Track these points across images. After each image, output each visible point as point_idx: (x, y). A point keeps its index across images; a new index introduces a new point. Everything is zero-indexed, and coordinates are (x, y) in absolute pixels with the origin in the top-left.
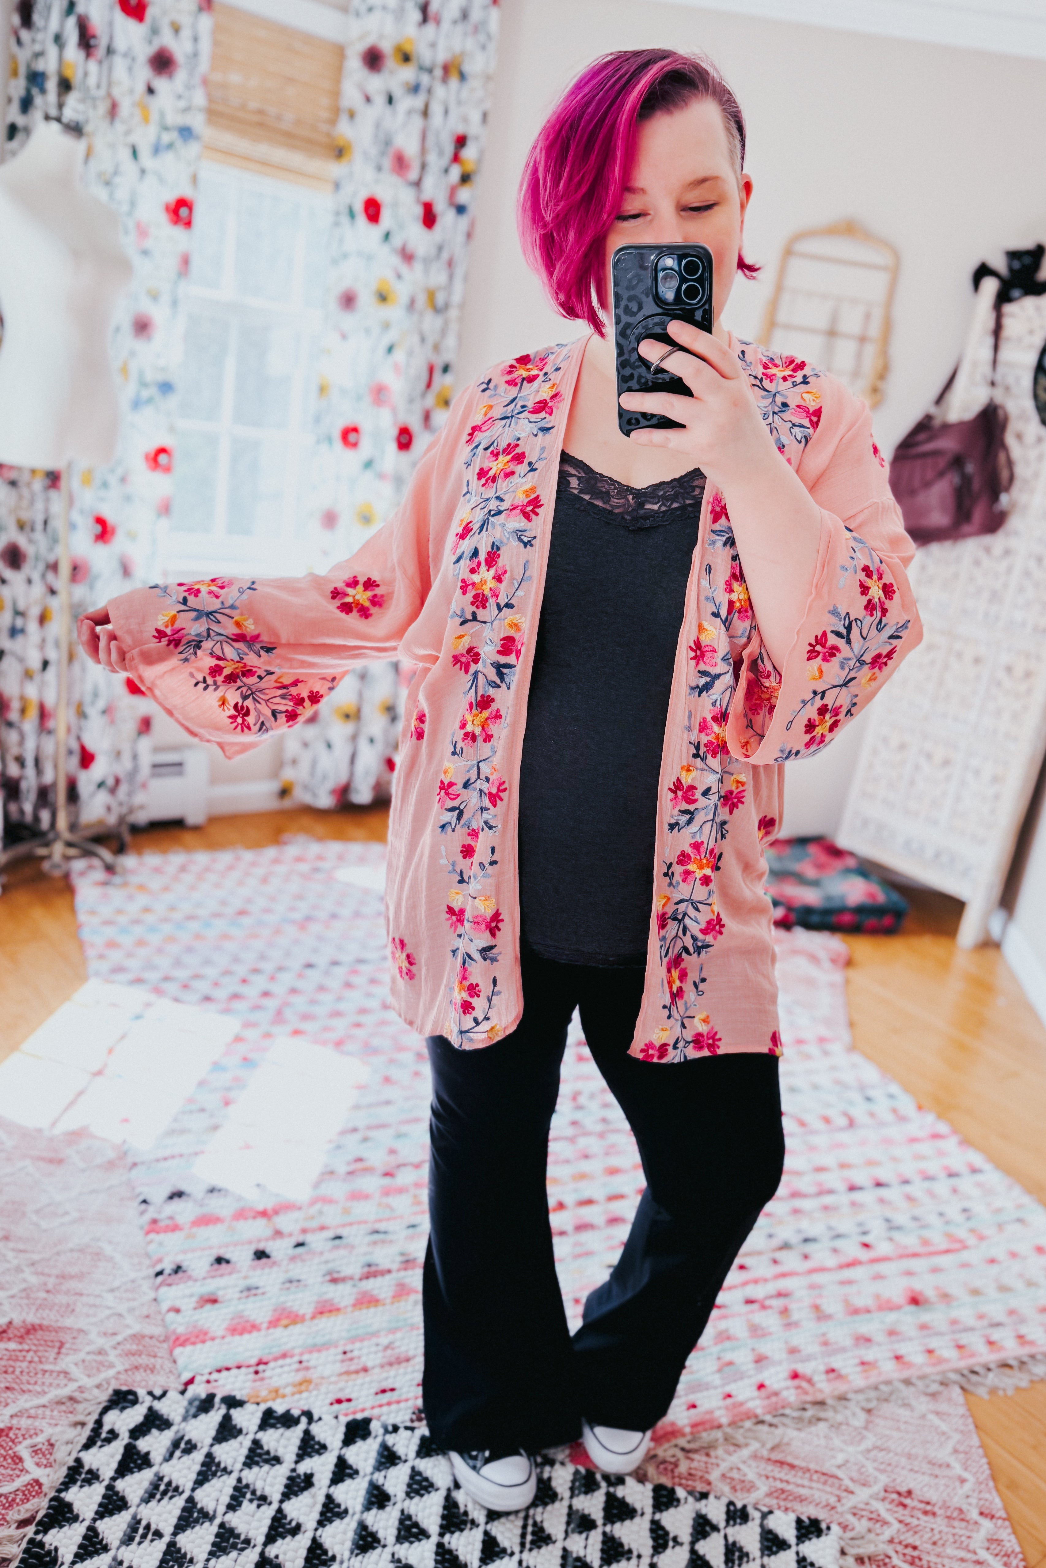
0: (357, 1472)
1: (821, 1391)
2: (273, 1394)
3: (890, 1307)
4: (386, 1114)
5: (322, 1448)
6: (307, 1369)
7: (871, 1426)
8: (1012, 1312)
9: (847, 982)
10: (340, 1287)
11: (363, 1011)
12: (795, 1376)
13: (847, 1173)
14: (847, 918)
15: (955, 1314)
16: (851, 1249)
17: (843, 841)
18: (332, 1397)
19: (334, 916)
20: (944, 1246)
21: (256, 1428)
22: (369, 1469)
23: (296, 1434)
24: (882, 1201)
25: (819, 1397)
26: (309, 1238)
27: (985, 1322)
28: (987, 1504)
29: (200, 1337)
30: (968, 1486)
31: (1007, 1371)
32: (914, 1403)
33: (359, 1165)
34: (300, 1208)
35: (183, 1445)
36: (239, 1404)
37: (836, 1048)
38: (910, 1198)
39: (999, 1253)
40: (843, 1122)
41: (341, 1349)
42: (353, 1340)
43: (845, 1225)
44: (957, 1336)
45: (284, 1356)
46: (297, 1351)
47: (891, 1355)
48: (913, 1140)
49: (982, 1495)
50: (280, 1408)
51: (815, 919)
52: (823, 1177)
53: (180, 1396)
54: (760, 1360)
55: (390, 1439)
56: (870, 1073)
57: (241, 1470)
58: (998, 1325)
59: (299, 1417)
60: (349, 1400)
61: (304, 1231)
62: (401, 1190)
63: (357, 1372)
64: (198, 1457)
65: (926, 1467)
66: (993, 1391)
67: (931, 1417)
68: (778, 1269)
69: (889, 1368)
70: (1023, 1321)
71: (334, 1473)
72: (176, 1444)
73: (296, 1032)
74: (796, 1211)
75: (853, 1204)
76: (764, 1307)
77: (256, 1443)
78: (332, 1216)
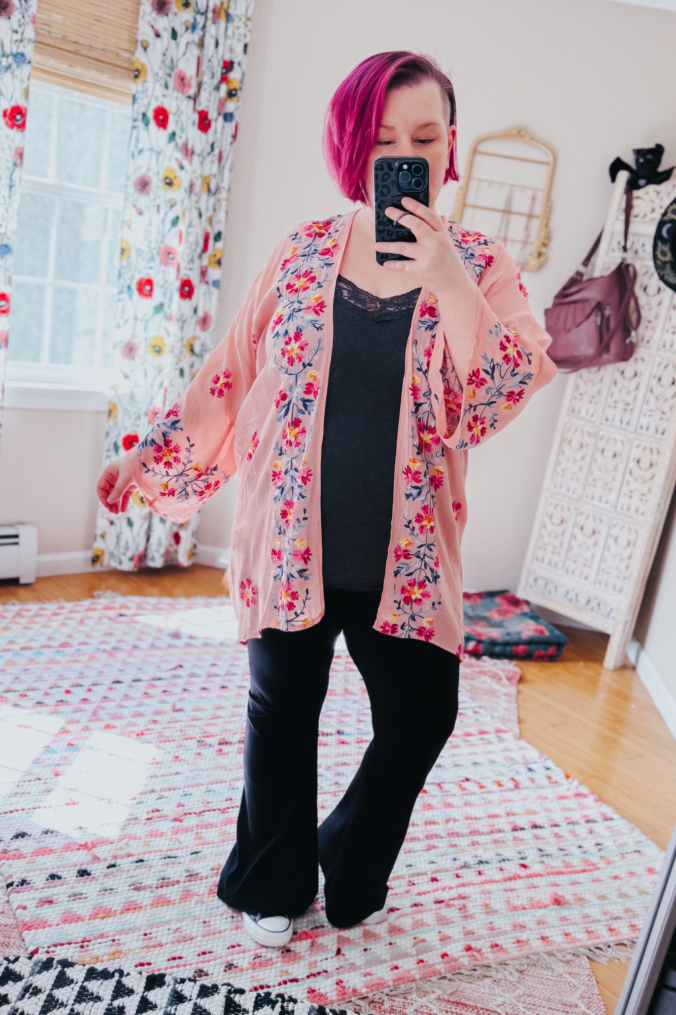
0: (155, 1006)
1: (487, 958)
2: (95, 960)
3: (540, 906)
4: (175, 781)
5: (130, 992)
6: (119, 945)
7: (522, 981)
8: (627, 911)
9: (519, 692)
10: (142, 893)
11: (158, 713)
12: (469, 948)
13: (511, 819)
14: (521, 648)
15: (586, 911)
16: (513, 868)
17: (520, 595)
18: (137, 962)
19: (135, 647)
20: (581, 868)
21: (82, 979)
22: (164, 1005)
23: (111, 984)
24: (536, 837)
25: (485, 962)
26: (118, 862)
27: (608, 917)
29: (42, 924)
31: (622, 948)
32: (554, 967)
33: (156, 814)
34: (112, 843)
35: (31, 990)
36: (72, 965)
37: (508, 736)
38: (557, 835)
39: (621, 872)
40: (511, 785)
41: (142, 932)
42: (151, 926)
43: (509, 852)
44: (588, 925)
45: (102, 936)
46: (110, 933)
47: (539, 936)
48: (562, 798)
50: (99, 967)
51: (497, 649)
52: (494, 821)
53: (29, 961)
54: (444, 939)
55: (179, 987)
56: (532, 754)
57: (73, 1004)
58: (619, 918)
59: (114, 973)
60: (149, 964)
61: (115, 857)
62: (187, 830)
63: (155, 947)
64: (42, 997)
65: (560, 1006)
66: (611, 960)
67: (565, 975)
68: (460, 881)
69: (537, 945)
70: (635, 916)
71: (139, 1006)
72: (26, 990)
73: (108, 727)
74: (473, 844)
75: (515, 839)
76: (448, 906)
77: (83, 989)
78: (136, 848)
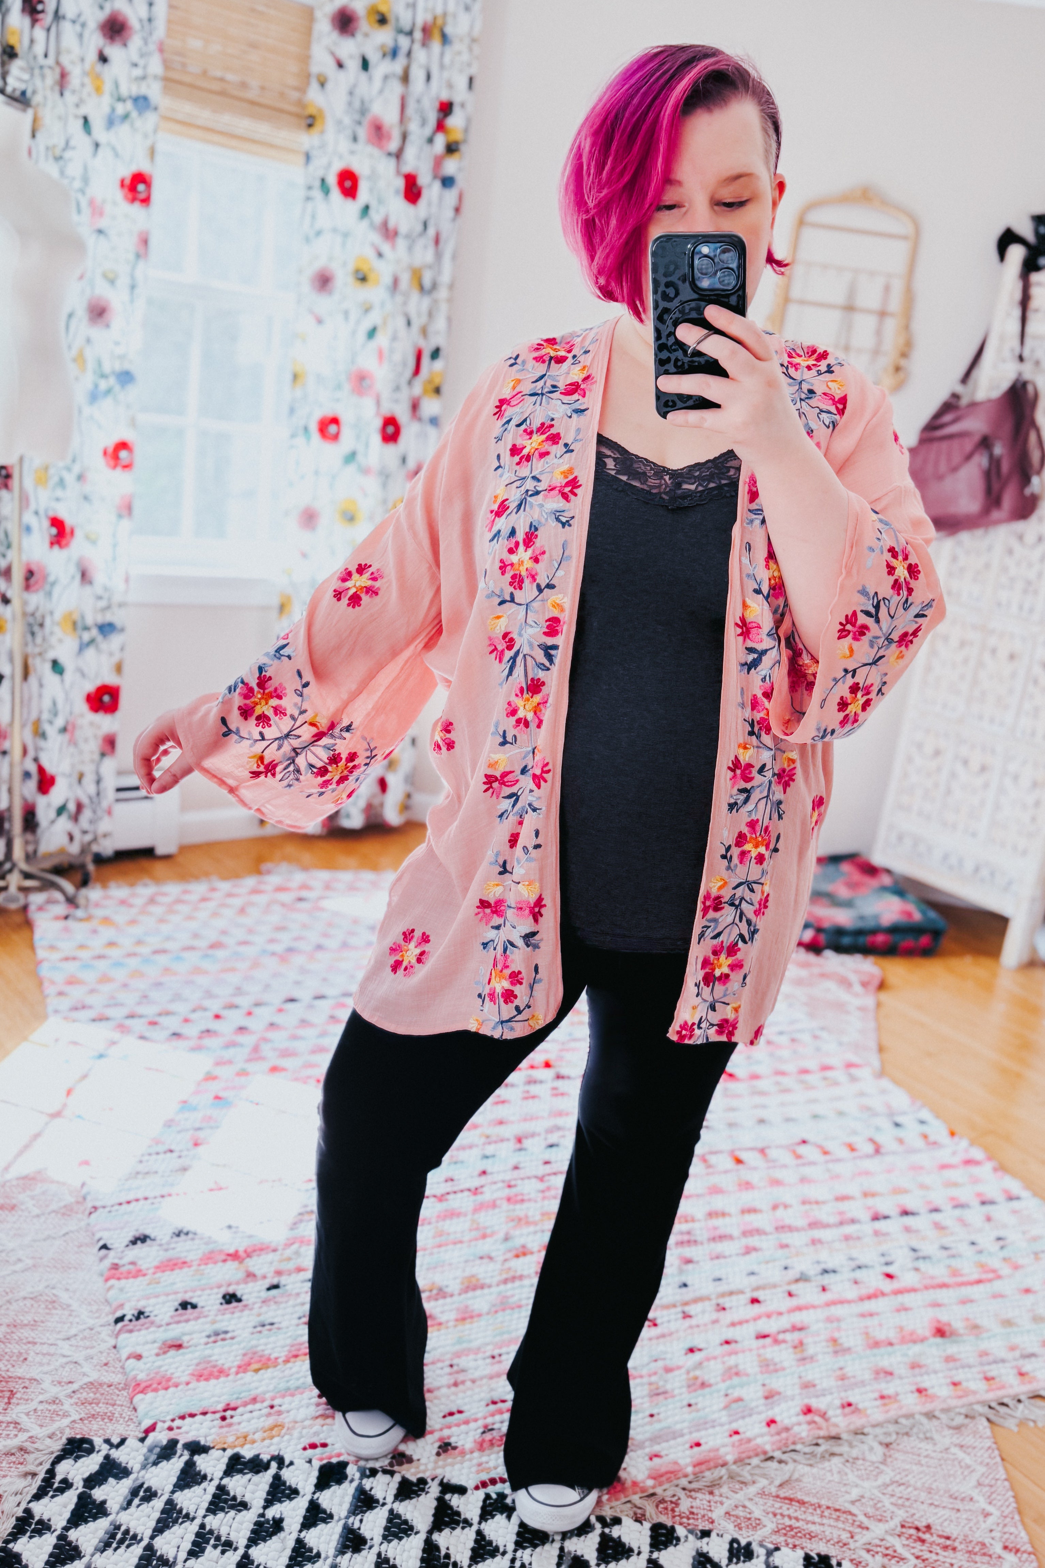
0: (331, 1516)
1: (836, 1425)
2: (242, 1440)
3: (913, 1339)
5: (294, 1492)
6: (280, 1413)
7: (889, 1460)
9: (878, 1005)
12: (808, 1410)
13: (870, 1201)
14: (880, 939)
15: (984, 1345)
16: (873, 1280)
17: (877, 858)
18: (306, 1442)
19: (319, 947)
20: (975, 1276)
21: (221, 1474)
22: (344, 1513)
23: (264, 1480)
24: (907, 1229)
25: (833, 1433)
26: (283, 1280)
27: (1017, 1354)
28: (1012, 1537)
29: (163, 1383)
30: (990, 1520)
31: (1039, 1402)
32: (936, 1436)
34: (275, 1250)
35: (141, 1494)
36: (205, 1450)
37: (863, 1073)
38: (938, 1226)
39: (1035, 1282)
40: (869, 1149)
43: (868, 1254)
44: (986, 1368)
45: (254, 1400)
46: (268, 1396)
47: (914, 1388)
48: (944, 1167)
49: (1006, 1530)
50: (248, 1453)
51: (846, 941)
52: (844, 1206)
53: (141, 1444)
54: (770, 1396)
55: (367, 1484)
56: (900, 1099)
57: (205, 1517)
58: (1031, 1356)
59: (269, 1463)
60: (324, 1445)
61: (279, 1273)
64: (158, 1504)
65: (946, 1501)
66: (1022, 1423)
67: (954, 1450)
68: (794, 1302)
69: (910, 1402)
71: (305, 1517)
72: (134, 1493)
73: (274, 1069)
74: (814, 1242)
75: (876, 1233)
76: (776, 1342)
77: (221, 1489)
